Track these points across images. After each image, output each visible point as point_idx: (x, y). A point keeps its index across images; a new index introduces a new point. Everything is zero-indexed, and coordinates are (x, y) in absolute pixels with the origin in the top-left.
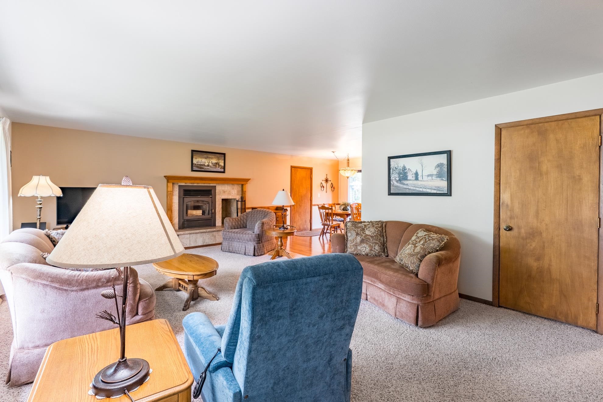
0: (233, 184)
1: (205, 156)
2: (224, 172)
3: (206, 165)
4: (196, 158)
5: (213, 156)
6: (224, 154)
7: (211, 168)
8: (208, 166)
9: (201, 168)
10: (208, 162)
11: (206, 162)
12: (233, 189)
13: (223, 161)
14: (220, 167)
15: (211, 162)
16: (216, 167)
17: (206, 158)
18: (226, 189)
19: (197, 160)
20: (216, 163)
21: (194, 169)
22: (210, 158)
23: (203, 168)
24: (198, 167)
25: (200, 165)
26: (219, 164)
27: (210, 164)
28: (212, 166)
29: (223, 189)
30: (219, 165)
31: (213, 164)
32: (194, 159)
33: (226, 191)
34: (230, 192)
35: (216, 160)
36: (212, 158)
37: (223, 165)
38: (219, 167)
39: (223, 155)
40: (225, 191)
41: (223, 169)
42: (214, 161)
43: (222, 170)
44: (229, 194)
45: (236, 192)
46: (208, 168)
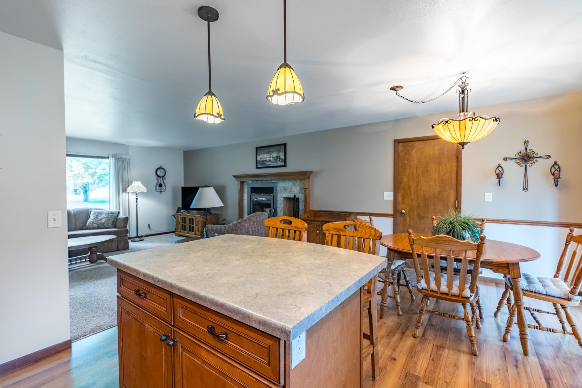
0: (295, 180)
1: (267, 151)
2: (285, 166)
3: (268, 160)
4: (259, 155)
5: (274, 150)
6: (285, 145)
7: (272, 163)
8: (270, 161)
9: (263, 164)
10: (270, 156)
11: (268, 157)
12: (295, 186)
13: (283, 153)
14: (281, 161)
15: (272, 156)
16: (277, 161)
17: (267, 153)
18: (287, 185)
19: (261, 156)
20: (277, 157)
21: (258, 167)
22: (271, 152)
23: (265, 164)
24: (261, 164)
25: (263, 161)
26: (279, 157)
27: (272, 159)
28: (273, 161)
29: (284, 186)
30: (279, 159)
31: (273, 158)
32: (258, 156)
33: (288, 189)
34: (291, 189)
35: (277, 154)
36: (273, 152)
37: (283, 157)
38: (279, 161)
39: (283, 146)
40: (286, 188)
41: (283, 162)
42: (275, 155)
43: (283, 164)
44: (291, 192)
45: (298, 190)
46: (270, 163)
